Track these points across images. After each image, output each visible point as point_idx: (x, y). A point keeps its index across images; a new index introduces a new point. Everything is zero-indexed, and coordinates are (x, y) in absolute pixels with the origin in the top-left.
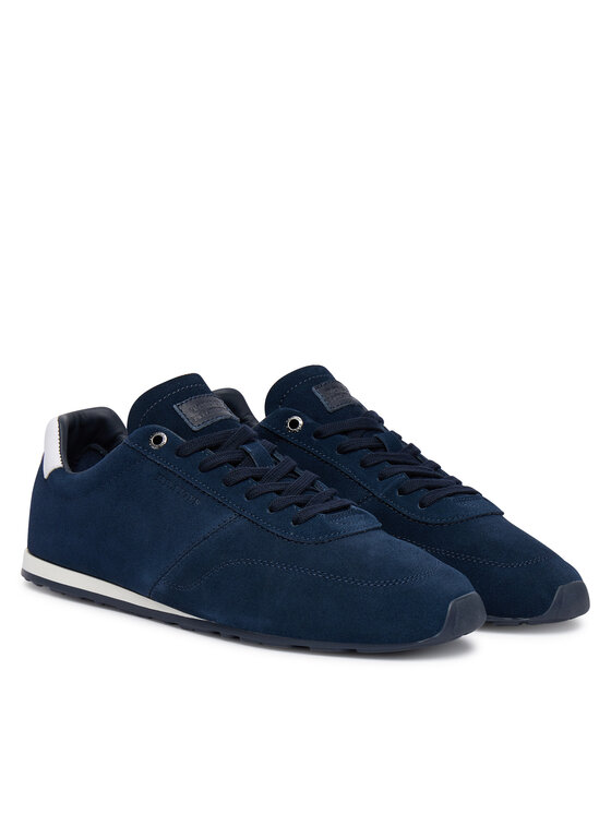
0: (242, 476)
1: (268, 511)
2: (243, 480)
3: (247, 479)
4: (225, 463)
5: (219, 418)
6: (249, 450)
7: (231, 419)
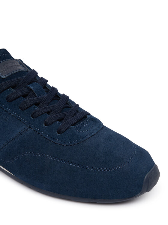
0: (29, 104)
1: (44, 125)
2: (30, 107)
3: (32, 105)
4: (19, 97)
5: (16, 72)
6: (32, 87)
7: (22, 71)
